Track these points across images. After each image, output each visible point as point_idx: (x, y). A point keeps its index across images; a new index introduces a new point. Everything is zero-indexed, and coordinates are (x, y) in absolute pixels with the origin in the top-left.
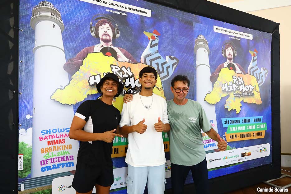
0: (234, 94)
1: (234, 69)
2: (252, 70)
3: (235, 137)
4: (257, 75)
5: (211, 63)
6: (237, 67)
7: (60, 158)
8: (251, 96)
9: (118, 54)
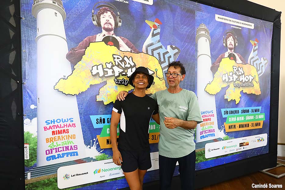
0: (234, 84)
1: (235, 59)
2: (252, 61)
3: (234, 127)
4: (257, 65)
5: (212, 53)
6: (237, 57)
7: (65, 148)
8: (251, 86)
9: (119, 43)
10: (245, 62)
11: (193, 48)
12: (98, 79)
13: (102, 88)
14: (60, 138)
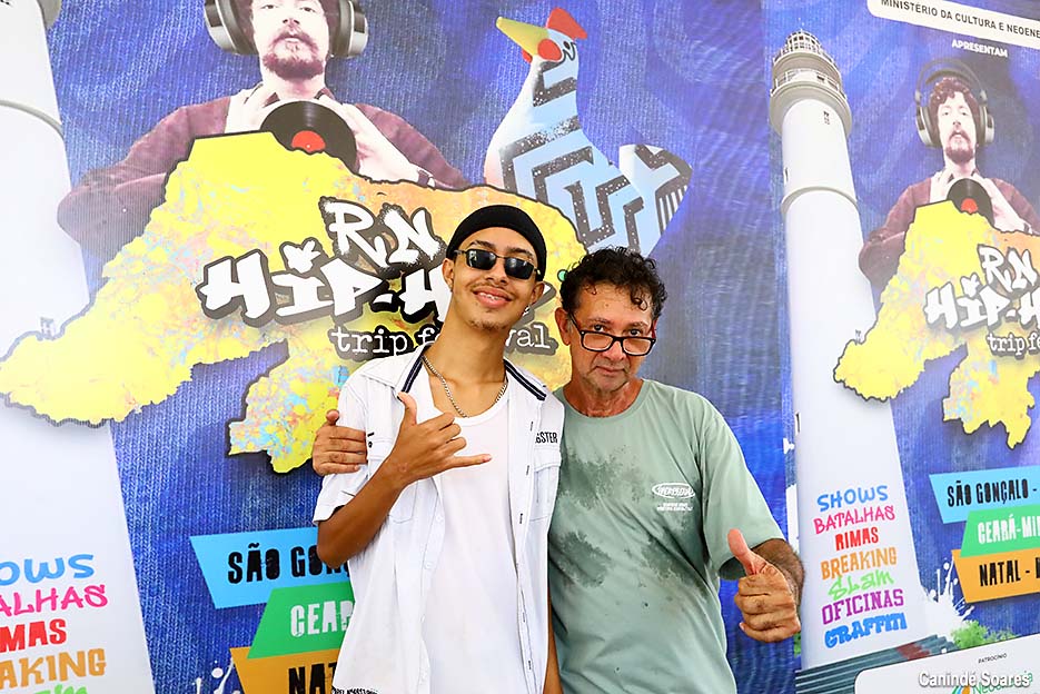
0: (991, 339)
1: (984, 207)
3: (1010, 573)
5: (864, 180)
6: (998, 200)
9: (358, 138)
12: (242, 331)
13: (262, 378)
14: (11, 670)
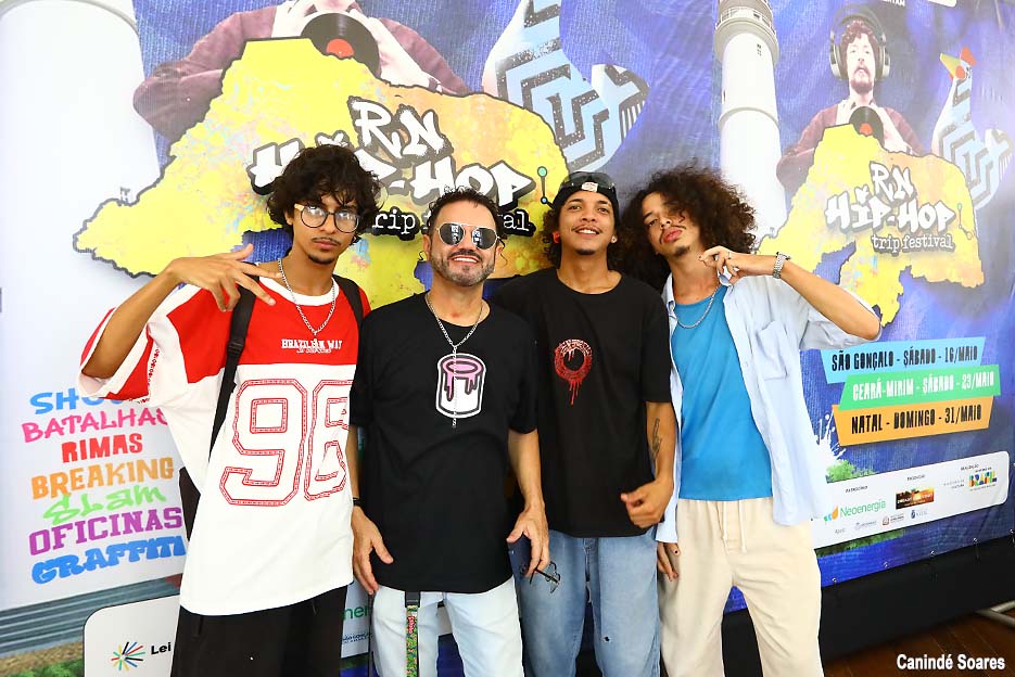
1: (878, 132)
2: (948, 141)
3: (874, 424)
4: (968, 162)
5: (785, 104)
6: (889, 126)
7: (121, 521)
8: (944, 249)
9: (380, 47)
10: (918, 143)
11: (700, 81)
14: (99, 473)
